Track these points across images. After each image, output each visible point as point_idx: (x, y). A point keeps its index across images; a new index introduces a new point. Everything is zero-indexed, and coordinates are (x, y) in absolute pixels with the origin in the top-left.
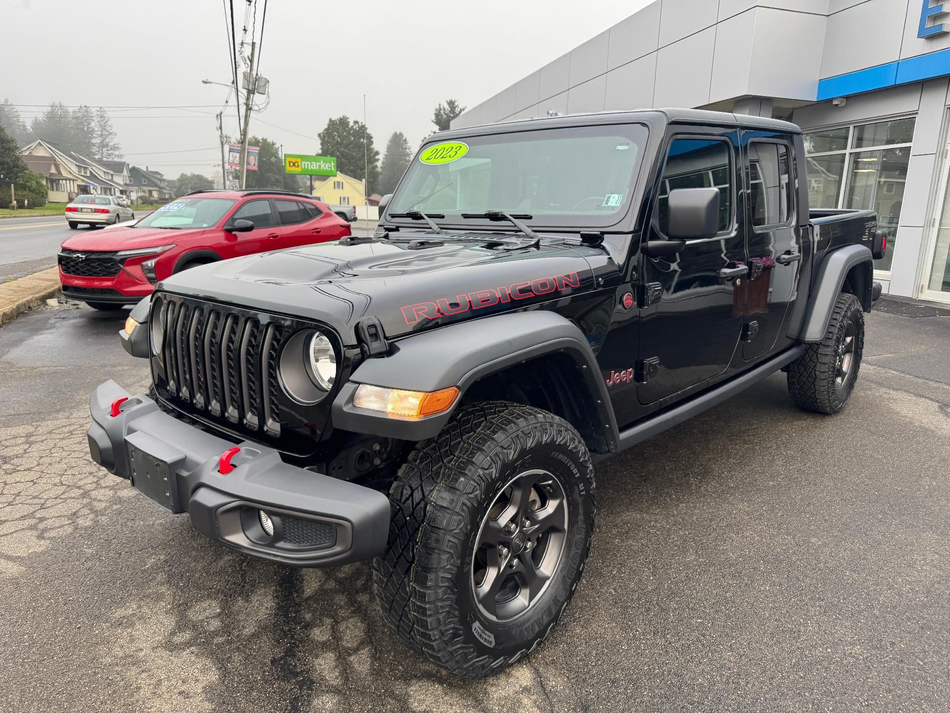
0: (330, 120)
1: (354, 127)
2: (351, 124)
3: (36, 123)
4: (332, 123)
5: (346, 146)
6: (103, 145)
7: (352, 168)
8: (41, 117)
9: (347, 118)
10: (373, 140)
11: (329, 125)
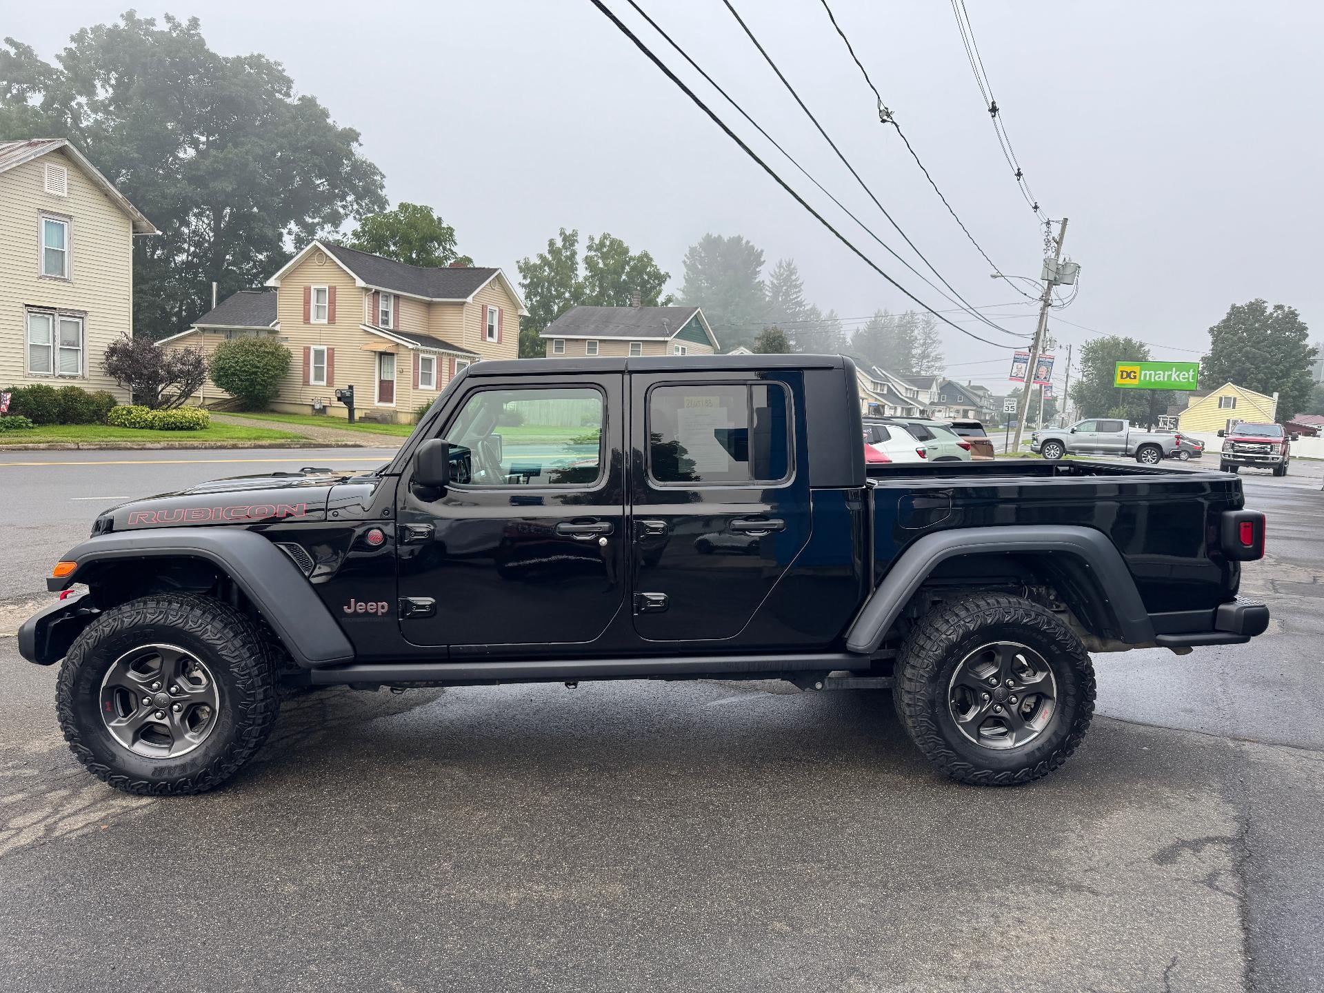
0: (1233, 307)
1: (1275, 315)
2: (1269, 310)
3: (858, 336)
4: (1235, 311)
5: (1256, 344)
6: (924, 356)
7: (1261, 376)
8: (862, 327)
9: (1264, 302)
10: (1308, 332)
11: (1230, 315)
